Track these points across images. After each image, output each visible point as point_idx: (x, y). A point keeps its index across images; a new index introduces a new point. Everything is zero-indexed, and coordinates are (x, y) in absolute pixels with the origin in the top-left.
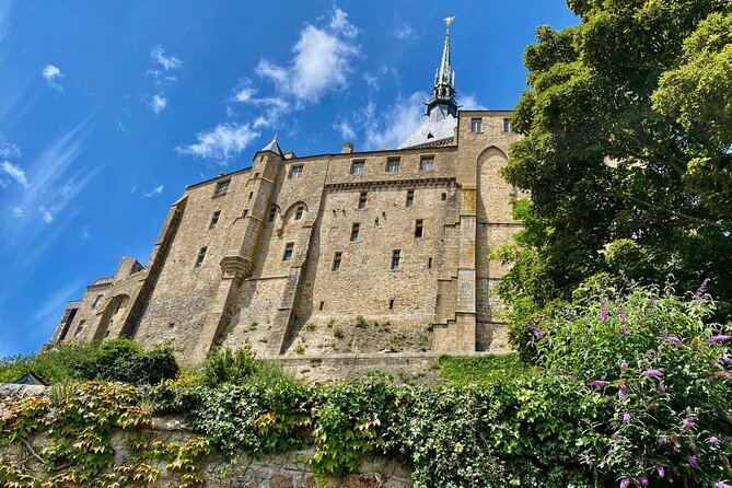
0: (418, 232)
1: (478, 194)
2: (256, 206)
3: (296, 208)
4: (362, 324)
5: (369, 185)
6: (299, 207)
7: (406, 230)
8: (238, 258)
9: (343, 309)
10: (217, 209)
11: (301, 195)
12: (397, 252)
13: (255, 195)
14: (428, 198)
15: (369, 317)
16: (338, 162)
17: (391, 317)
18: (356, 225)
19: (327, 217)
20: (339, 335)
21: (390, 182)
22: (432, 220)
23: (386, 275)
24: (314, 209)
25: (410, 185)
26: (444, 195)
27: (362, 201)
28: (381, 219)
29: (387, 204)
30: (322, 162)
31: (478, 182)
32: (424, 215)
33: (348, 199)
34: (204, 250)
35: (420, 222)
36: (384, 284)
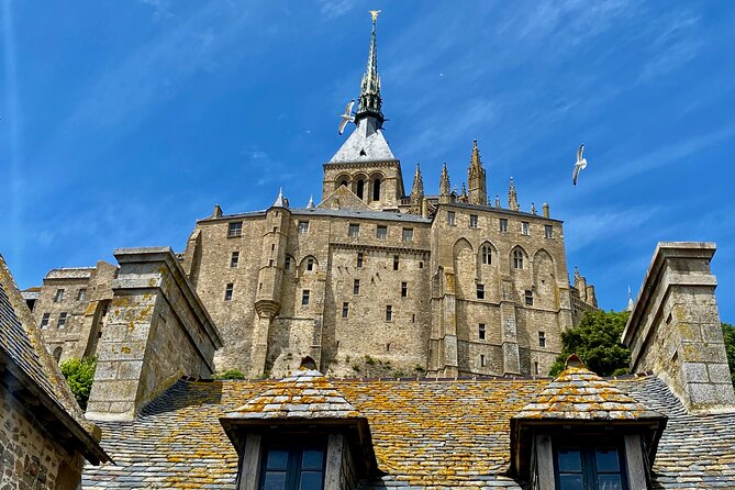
0: (404, 293)
1: (456, 279)
2: (279, 257)
3: (307, 260)
4: (370, 362)
5: (364, 247)
6: (311, 260)
7: (395, 290)
8: (272, 302)
9: (354, 348)
10: (235, 249)
11: (311, 249)
12: (389, 307)
13: (276, 247)
14: (410, 265)
15: (375, 356)
16: (338, 224)
17: (389, 357)
18: (357, 281)
19: (334, 271)
20: (356, 369)
21: (381, 248)
22: (413, 283)
23: (382, 326)
24: (323, 264)
25: (397, 253)
26: (421, 264)
27: (360, 261)
28: (376, 278)
29: (379, 265)
30: (326, 222)
31: (455, 267)
32: (408, 279)
33: (347, 258)
34: (230, 286)
35: (404, 284)
36: (382, 332)
